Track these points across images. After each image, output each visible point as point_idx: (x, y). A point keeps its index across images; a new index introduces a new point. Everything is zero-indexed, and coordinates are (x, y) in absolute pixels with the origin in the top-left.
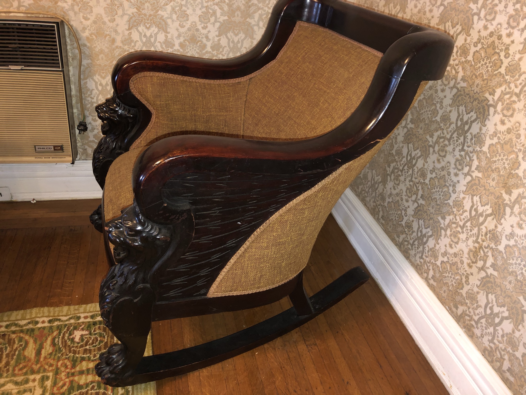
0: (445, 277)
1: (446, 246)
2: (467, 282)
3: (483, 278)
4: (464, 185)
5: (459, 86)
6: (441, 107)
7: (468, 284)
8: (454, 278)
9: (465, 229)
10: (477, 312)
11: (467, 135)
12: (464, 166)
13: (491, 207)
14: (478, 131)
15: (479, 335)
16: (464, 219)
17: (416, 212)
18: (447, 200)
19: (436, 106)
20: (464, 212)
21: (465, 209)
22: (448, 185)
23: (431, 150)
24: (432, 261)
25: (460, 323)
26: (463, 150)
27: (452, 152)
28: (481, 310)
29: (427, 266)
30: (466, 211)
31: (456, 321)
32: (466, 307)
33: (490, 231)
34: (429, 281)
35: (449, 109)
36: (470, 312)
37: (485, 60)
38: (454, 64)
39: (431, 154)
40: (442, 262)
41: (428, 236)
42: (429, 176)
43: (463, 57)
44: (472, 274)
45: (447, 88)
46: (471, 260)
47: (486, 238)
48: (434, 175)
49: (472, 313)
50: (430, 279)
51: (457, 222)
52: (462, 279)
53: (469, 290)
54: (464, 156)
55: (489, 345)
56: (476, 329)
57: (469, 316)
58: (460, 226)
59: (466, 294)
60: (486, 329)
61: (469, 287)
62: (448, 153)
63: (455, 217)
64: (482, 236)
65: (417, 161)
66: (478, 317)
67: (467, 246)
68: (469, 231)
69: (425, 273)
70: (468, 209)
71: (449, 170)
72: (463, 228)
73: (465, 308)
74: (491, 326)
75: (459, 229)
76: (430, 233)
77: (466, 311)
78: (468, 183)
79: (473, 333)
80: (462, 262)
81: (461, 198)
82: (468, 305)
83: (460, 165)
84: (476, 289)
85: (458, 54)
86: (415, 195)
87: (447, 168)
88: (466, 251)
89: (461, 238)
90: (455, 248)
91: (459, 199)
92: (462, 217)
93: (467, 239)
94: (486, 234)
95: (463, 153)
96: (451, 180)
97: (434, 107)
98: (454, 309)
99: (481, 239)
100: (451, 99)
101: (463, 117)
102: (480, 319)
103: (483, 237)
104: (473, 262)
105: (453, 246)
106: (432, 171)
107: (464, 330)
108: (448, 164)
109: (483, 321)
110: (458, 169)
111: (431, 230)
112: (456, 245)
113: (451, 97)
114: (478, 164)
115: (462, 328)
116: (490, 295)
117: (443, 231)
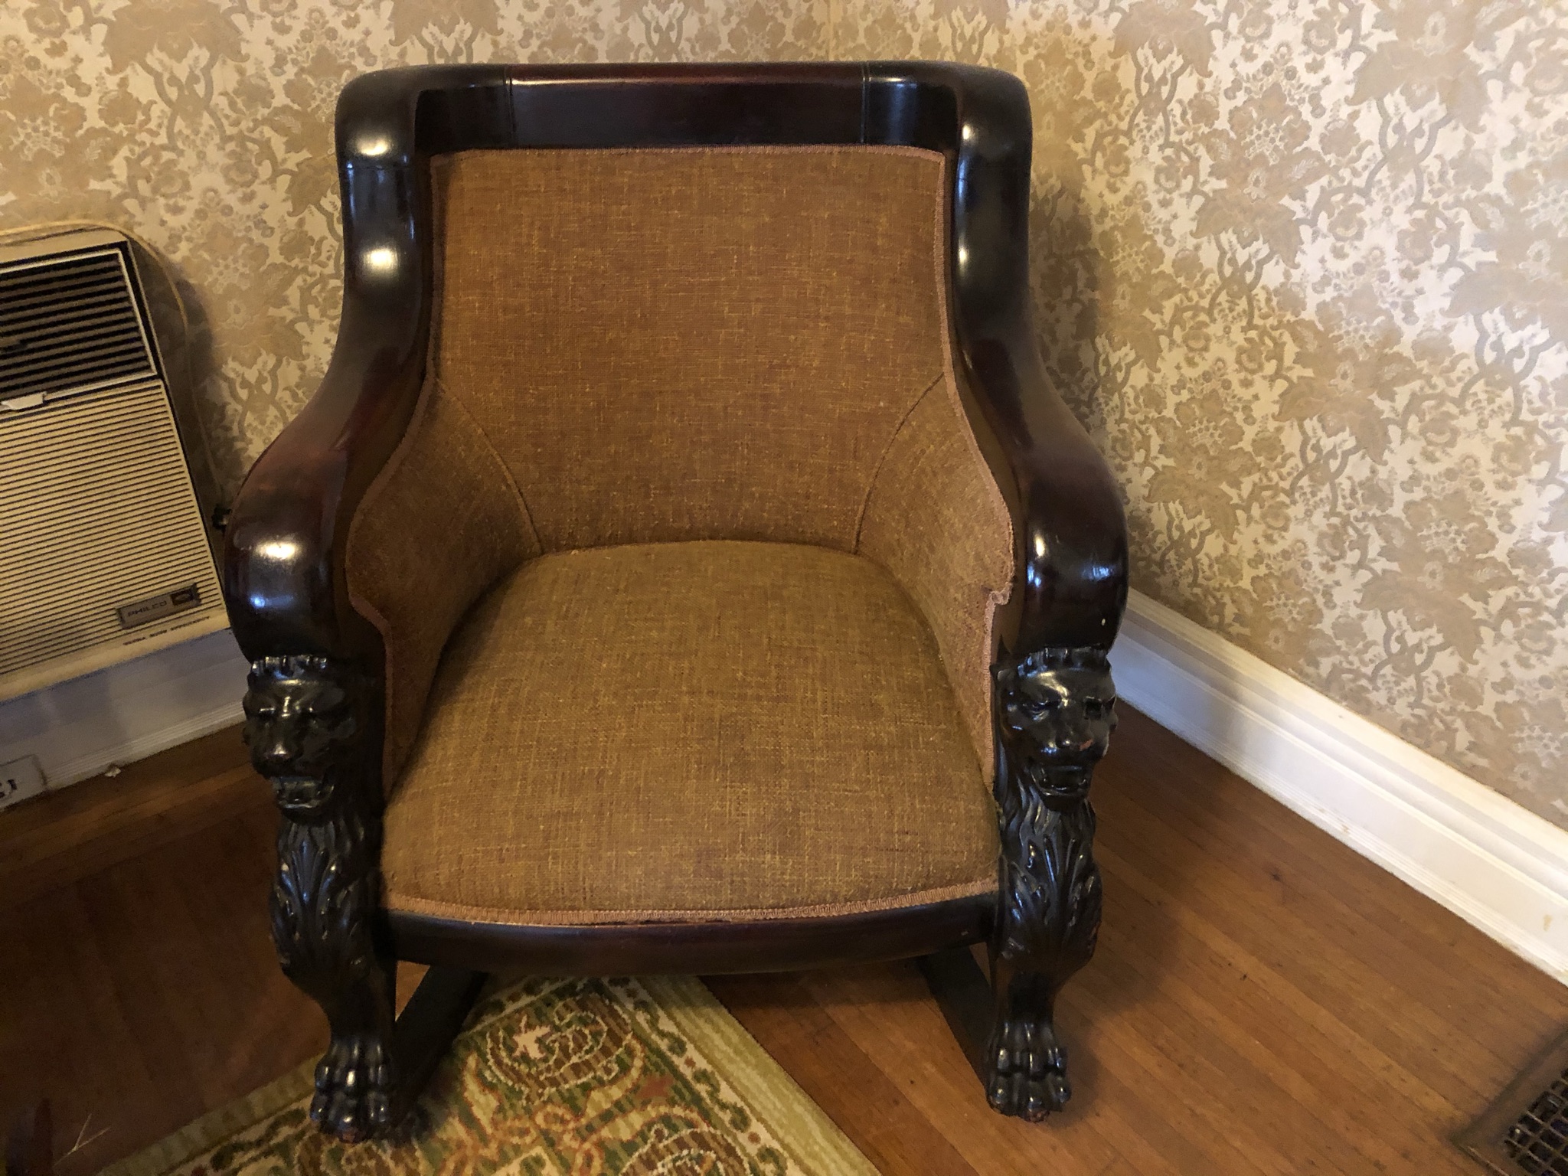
0: (1272, 608)
1: (1256, 542)
2: (1330, 604)
3: (1365, 585)
4: (1275, 402)
5: (1207, 189)
6: (1170, 241)
7: (1335, 606)
8: (1294, 605)
9: (1297, 495)
10: (1367, 657)
11: (1254, 292)
12: (1264, 360)
13: (1351, 434)
14: (1282, 280)
15: (1384, 702)
16: (1289, 474)
17: (1155, 487)
18: (1237, 443)
19: (1155, 242)
20: (1285, 459)
21: (1288, 450)
22: (1228, 409)
23: (1164, 341)
24: (1225, 584)
25: (1332, 694)
26: (1251, 326)
27: (1223, 337)
28: (1378, 650)
29: (1214, 597)
30: (1292, 455)
31: (1321, 692)
32: (1338, 657)
33: (1361, 484)
34: (1230, 629)
35: (1191, 242)
36: (1351, 663)
37: (1264, 124)
38: (1181, 141)
39: (1165, 351)
40: (1255, 580)
41: (1201, 533)
42: (1172, 400)
43: (1202, 125)
44: (1337, 583)
45: (1175, 195)
46: (1328, 554)
47: (1356, 500)
48: (1185, 395)
49: (1357, 664)
50: (1230, 625)
51: (1273, 483)
52: (1314, 601)
53: (1340, 617)
54: (1257, 339)
55: (1413, 715)
56: (1375, 692)
57: (1350, 671)
58: (1284, 491)
59: (1333, 628)
60: (1397, 683)
61: (1337, 611)
62: (1214, 340)
63: (1266, 475)
64: (1344, 497)
65: (1128, 373)
66: (1372, 667)
67: (1312, 528)
68: (1309, 496)
69: (1212, 615)
70: (1296, 450)
71: (1225, 377)
72: (1293, 493)
73: (1336, 658)
74: (1408, 676)
75: (1282, 498)
76: (1207, 525)
77: (1341, 662)
78: (1281, 396)
79: (1369, 703)
80: (1307, 565)
81: (1272, 430)
82: (1344, 649)
83: (1251, 360)
84: (1354, 612)
85: (1189, 117)
86: (1142, 451)
87: (1219, 374)
88: (1311, 539)
89: (1292, 515)
90: (1280, 542)
91: (1267, 434)
92: (1284, 471)
93: (1309, 514)
94: (1353, 493)
95: (1253, 334)
96: (1234, 397)
97: (1148, 243)
98: (1310, 670)
99: (1345, 505)
100: (1193, 220)
101: (1234, 254)
102: (1377, 669)
103: (1349, 500)
104: (1334, 559)
105: (1275, 537)
106: (1177, 389)
107: (1344, 703)
108: (1220, 364)
109: (1387, 670)
110: (1247, 370)
111: (1208, 517)
112: (1284, 534)
113: (1193, 214)
114: (1298, 350)
115: (1338, 702)
116: (1391, 614)
117: (1239, 513)
